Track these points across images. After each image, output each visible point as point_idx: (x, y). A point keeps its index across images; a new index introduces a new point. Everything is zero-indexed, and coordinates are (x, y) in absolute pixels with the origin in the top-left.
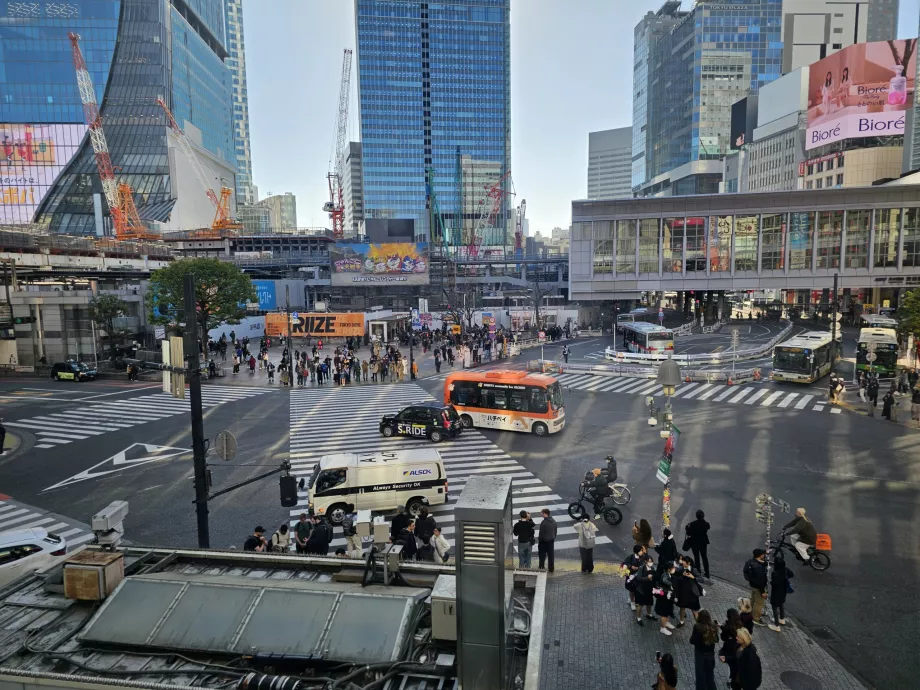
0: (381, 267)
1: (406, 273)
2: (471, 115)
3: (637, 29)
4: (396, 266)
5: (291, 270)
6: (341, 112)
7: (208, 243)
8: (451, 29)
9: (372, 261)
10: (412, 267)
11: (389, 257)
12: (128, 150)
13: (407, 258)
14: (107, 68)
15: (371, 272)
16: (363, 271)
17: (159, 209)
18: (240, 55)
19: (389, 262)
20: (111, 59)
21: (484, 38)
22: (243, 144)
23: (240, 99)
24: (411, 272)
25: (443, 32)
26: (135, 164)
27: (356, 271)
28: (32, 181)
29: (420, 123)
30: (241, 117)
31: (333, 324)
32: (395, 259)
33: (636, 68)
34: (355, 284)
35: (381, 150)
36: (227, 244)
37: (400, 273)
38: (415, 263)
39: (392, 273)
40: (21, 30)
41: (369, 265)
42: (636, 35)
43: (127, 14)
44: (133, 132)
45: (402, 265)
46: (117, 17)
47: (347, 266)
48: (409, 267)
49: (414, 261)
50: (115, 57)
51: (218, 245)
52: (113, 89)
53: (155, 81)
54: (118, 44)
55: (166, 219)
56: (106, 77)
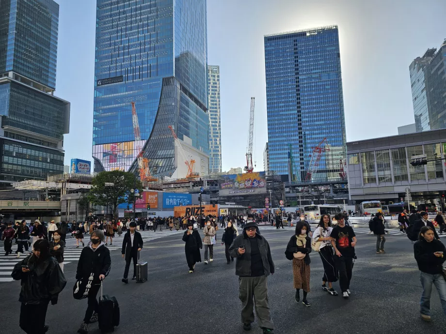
0: (242, 186)
1: (254, 188)
2: (322, 122)
3: (410, 67)
4: (249, 185)
5: (211, 192)
6: (251, 125)
7: (183, 184)
8: (311, 86)
9: (238, 183)
10: (257, 184)
11: (246, 180)
12: (159, 149)
13: (255, 180)
14: (154, 117)
15: (238, 188)
16: (234, 188)
17: (169, 172)
18: (218, 111)
19: (246, 183)
20: (156, 114)
21: (327, 87)
22: (218, 147)
23: (218, 129)
24: (257, 187)
25: (307, 88)
26: (162, 154)
27: (231, 188)
28: (124, 164)
29: (296, 129)
30: (218, 137)
31: (203, 211)
32: (249, 181)
33: (412, 86)
34: (230, 195)
35: (277, 143)
36: (191, 184)
37: (252, 188)
38: (259, 182)
39: (248, 188)
40: (126, 108)
41: (236, 185)
42: (410, 70)
43: (163, 97)
44: (162, 141)
45: (253, 184)
46: (160, 97)
47: (226, 186)
48: (256, 184)
49: (259, 181)
50: (158, 113)
51: (187, 185)
52: (156, 125)
53: (172, 120)
54: (159, 107)
55: (170, 176)
56: (154, 120)
